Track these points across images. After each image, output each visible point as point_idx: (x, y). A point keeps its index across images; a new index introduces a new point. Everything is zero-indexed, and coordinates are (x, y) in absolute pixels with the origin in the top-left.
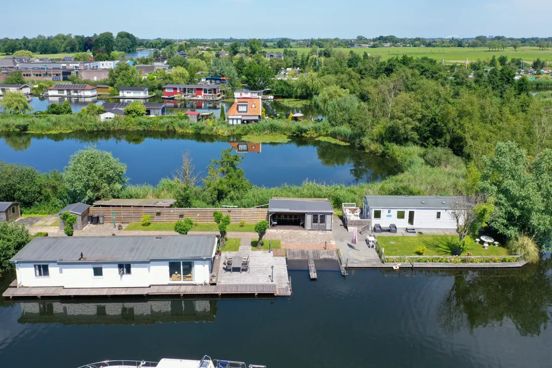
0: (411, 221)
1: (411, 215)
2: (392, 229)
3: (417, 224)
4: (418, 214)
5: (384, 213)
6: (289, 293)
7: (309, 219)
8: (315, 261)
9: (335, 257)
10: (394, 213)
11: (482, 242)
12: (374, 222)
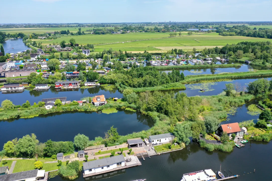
0: (160, 141)
1: (160, 140)
2: (156, 144)
3: (161, 142)
4: (162, 140)
5: (154, 141)
6: (141, 164)
7: (138, 145)
8: (143, 156)
9: (147, 154)
10: (157, 140)
11: (175, 144)
12: (152, 143)
